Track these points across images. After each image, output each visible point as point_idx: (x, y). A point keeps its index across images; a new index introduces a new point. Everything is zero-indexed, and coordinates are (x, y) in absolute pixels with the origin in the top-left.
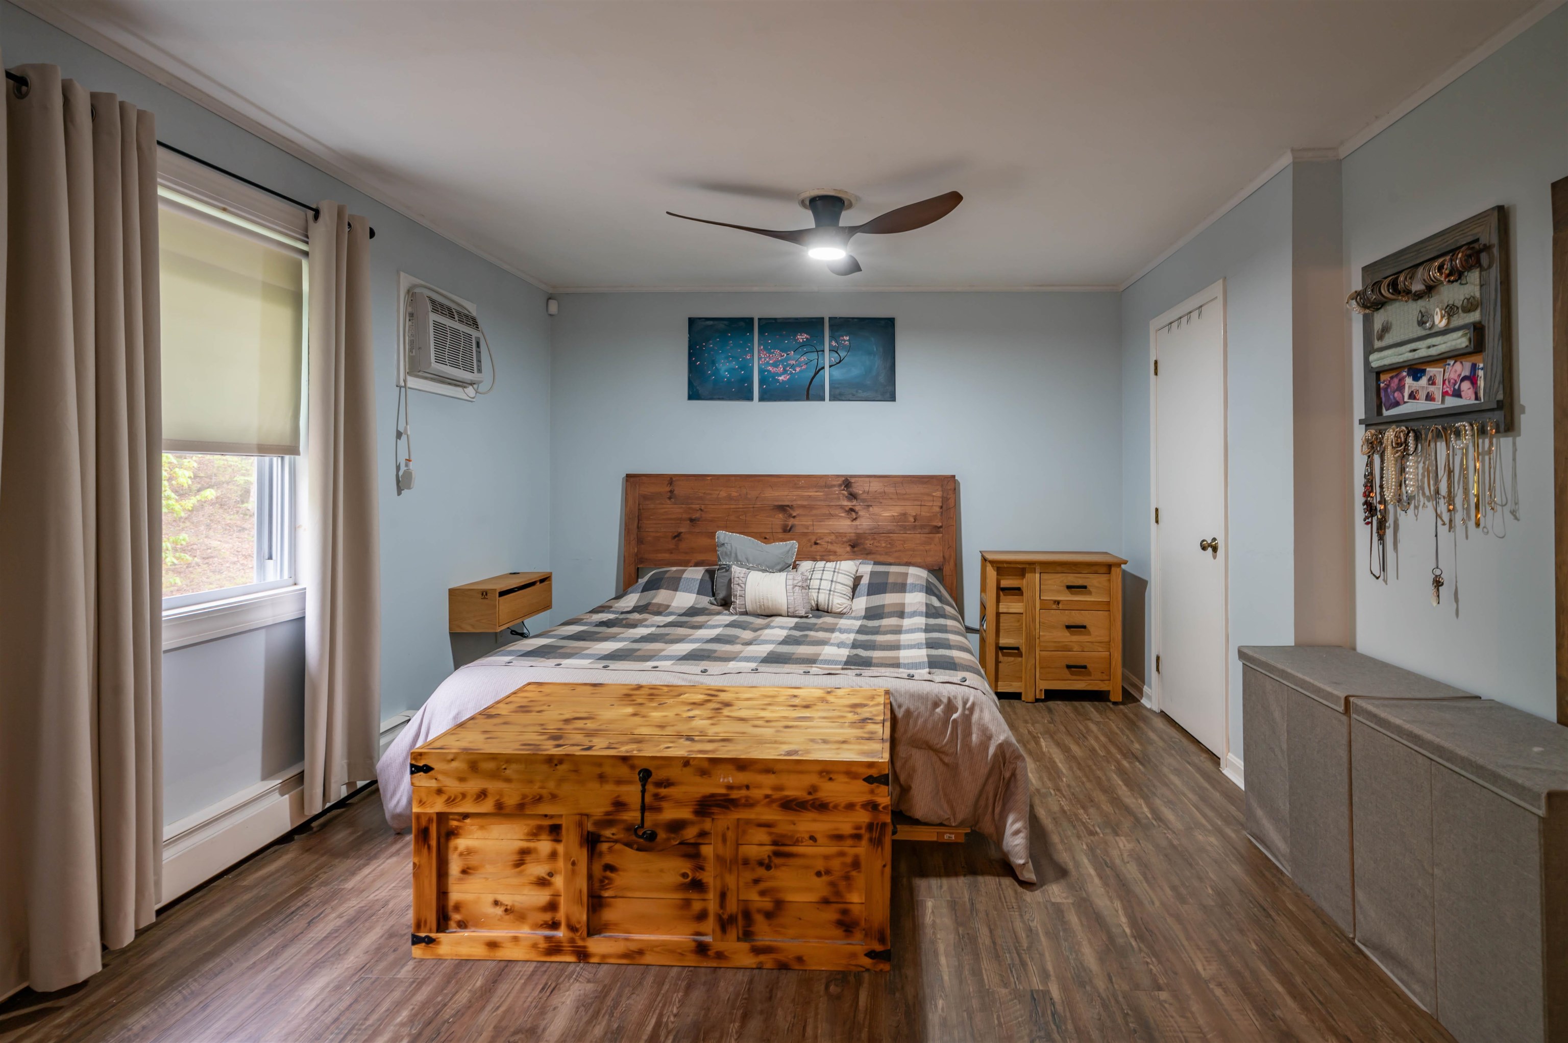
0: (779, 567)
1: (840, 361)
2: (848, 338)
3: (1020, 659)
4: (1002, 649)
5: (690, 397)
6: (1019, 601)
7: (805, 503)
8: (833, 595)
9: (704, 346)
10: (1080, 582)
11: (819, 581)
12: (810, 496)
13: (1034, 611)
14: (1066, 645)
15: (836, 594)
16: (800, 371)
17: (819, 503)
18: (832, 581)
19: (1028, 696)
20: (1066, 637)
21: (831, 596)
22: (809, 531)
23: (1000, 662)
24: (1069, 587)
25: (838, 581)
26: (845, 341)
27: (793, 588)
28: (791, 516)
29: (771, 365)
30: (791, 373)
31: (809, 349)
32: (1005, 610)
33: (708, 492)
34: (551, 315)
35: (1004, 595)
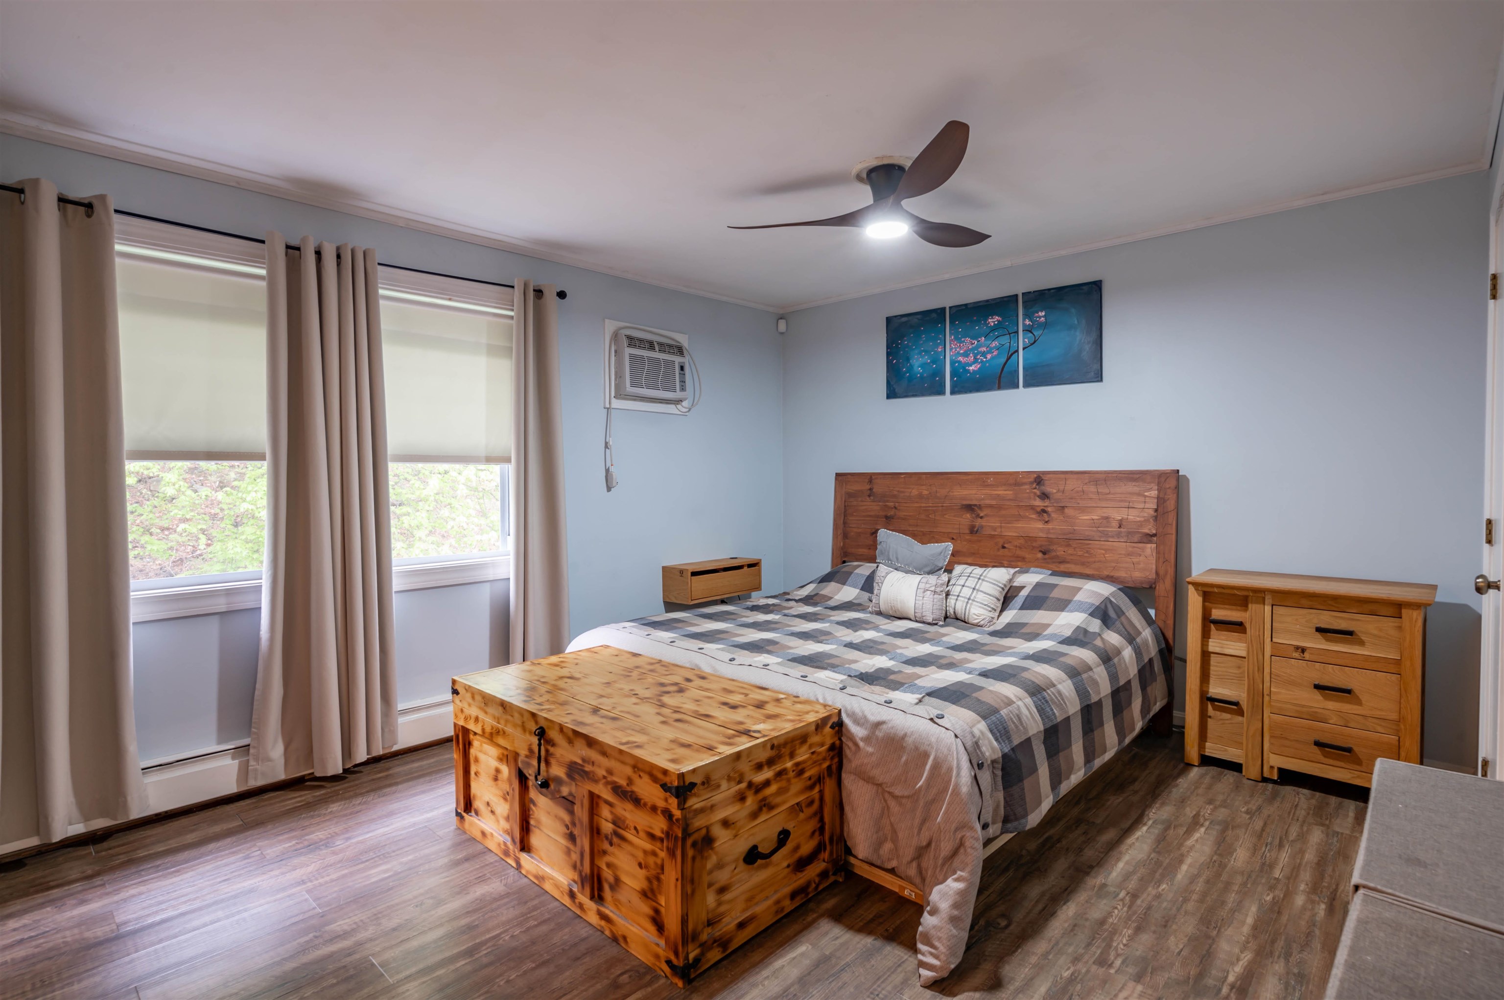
0: (927, 569)
1: (1035, 342)
2: (1043, 314)
3: (1240, 718)
4: (1213, 700)
5: (889, 397)
6: (1240, 641)
7: (994, 502)
8: (971, 604)
9: (900, 344)
10: (1343, 625)
11: (960, 587)
12: (998, 495)
13: (1261, 657)
14: (1316, 712)
15: (974, 603)
16: (991, 358)
17: (1008, 503)
18: (974, 589)
19: (1252, 770)
20: (1316, 700)
21: (969, 605)
22: (996, 533)
23: (1210, 717)
24: (1319, 630)
25: (981, 589)
26: (1040, 317)
27: (924, 592)
28: (978, 516)
29: (963, 355)
30: (982, 361)
31: (1001, 331)
32: (1217, 650)
33: (902, 490)
34: (782, 333)
35: (1217, 630)
